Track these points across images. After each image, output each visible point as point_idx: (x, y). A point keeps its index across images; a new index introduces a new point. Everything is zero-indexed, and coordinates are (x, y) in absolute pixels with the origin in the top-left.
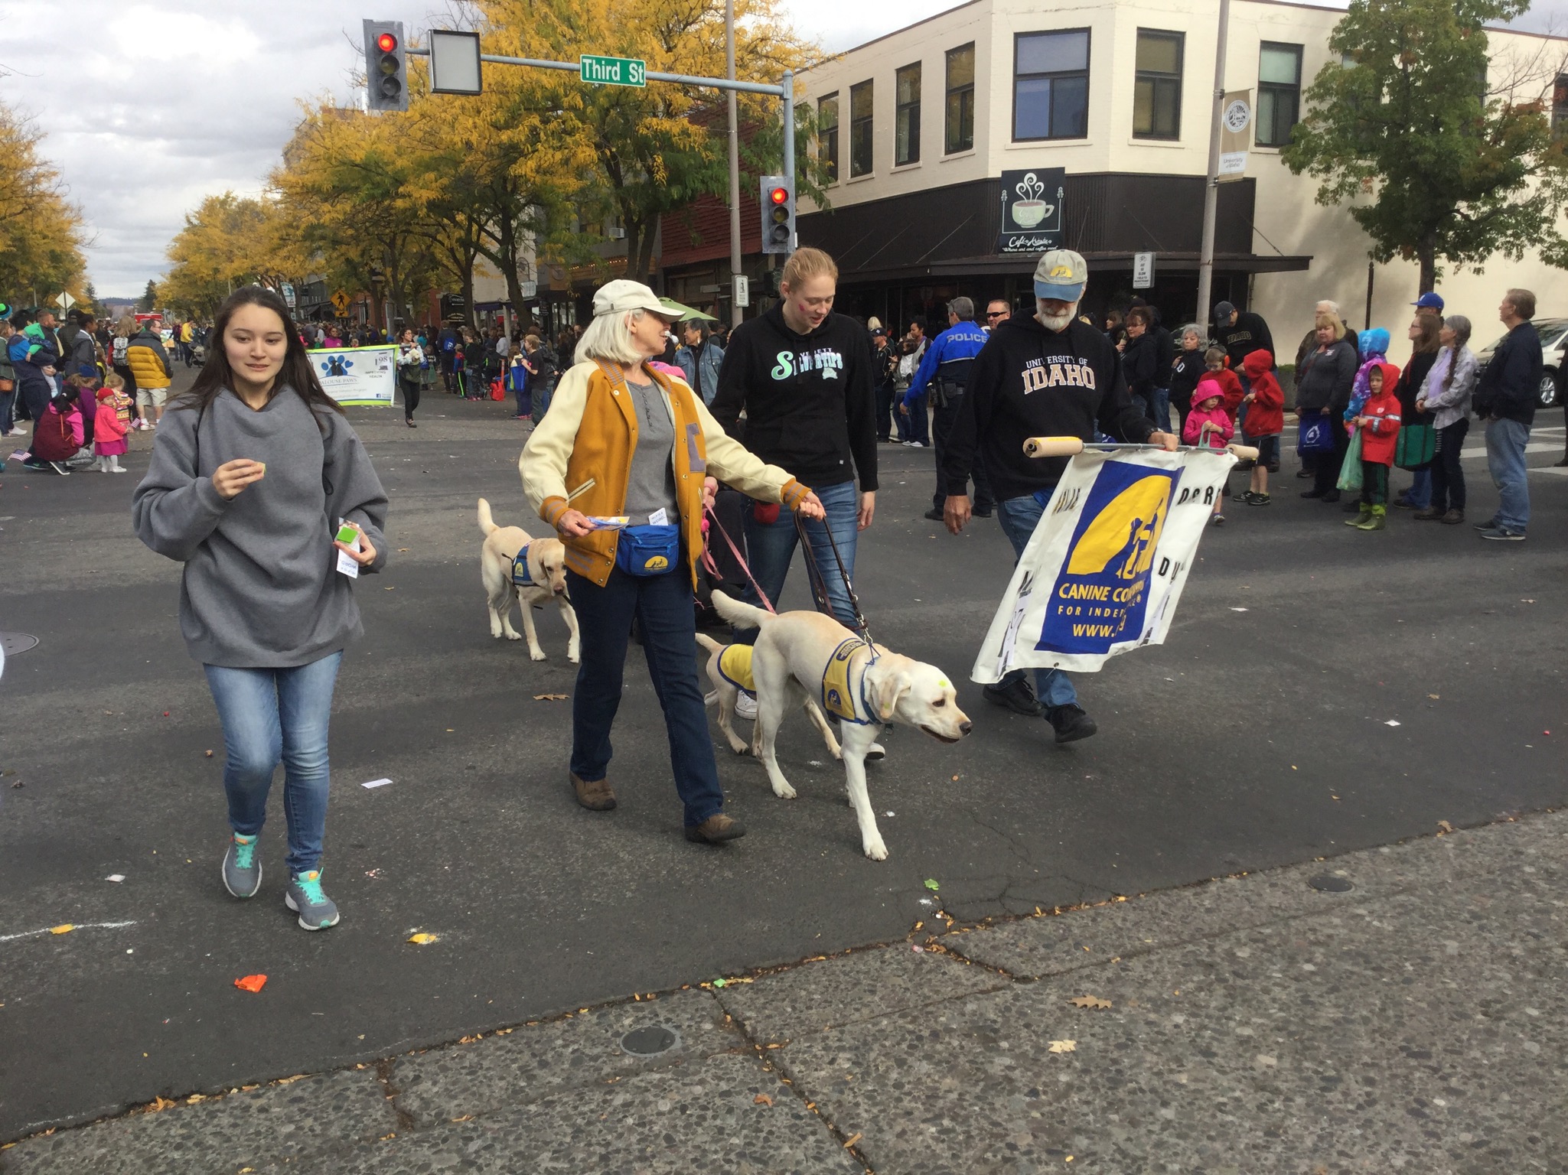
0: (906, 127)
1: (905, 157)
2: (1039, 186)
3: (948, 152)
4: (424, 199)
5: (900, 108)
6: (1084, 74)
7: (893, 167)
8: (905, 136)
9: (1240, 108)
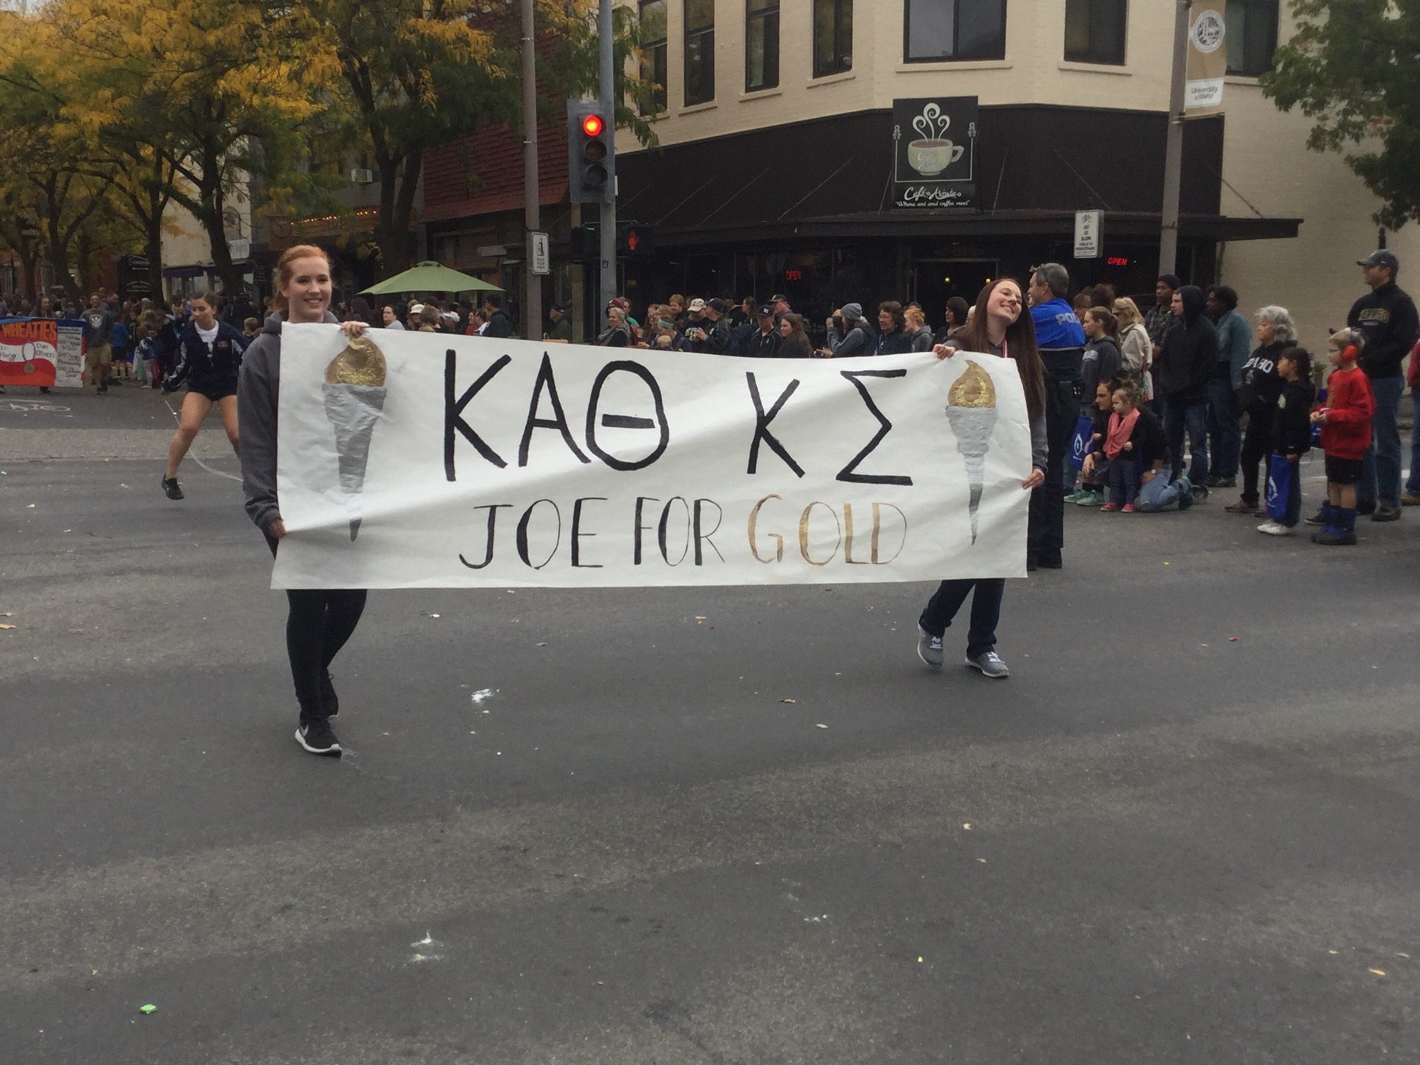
0: (759, 40)
1: (758, 81)
2: (944, 121)
3: (816, 76)
4: (96, 125)
5: (750, 15)
7: (742, 93)
8: (759, 52)
9: (1212, 22)
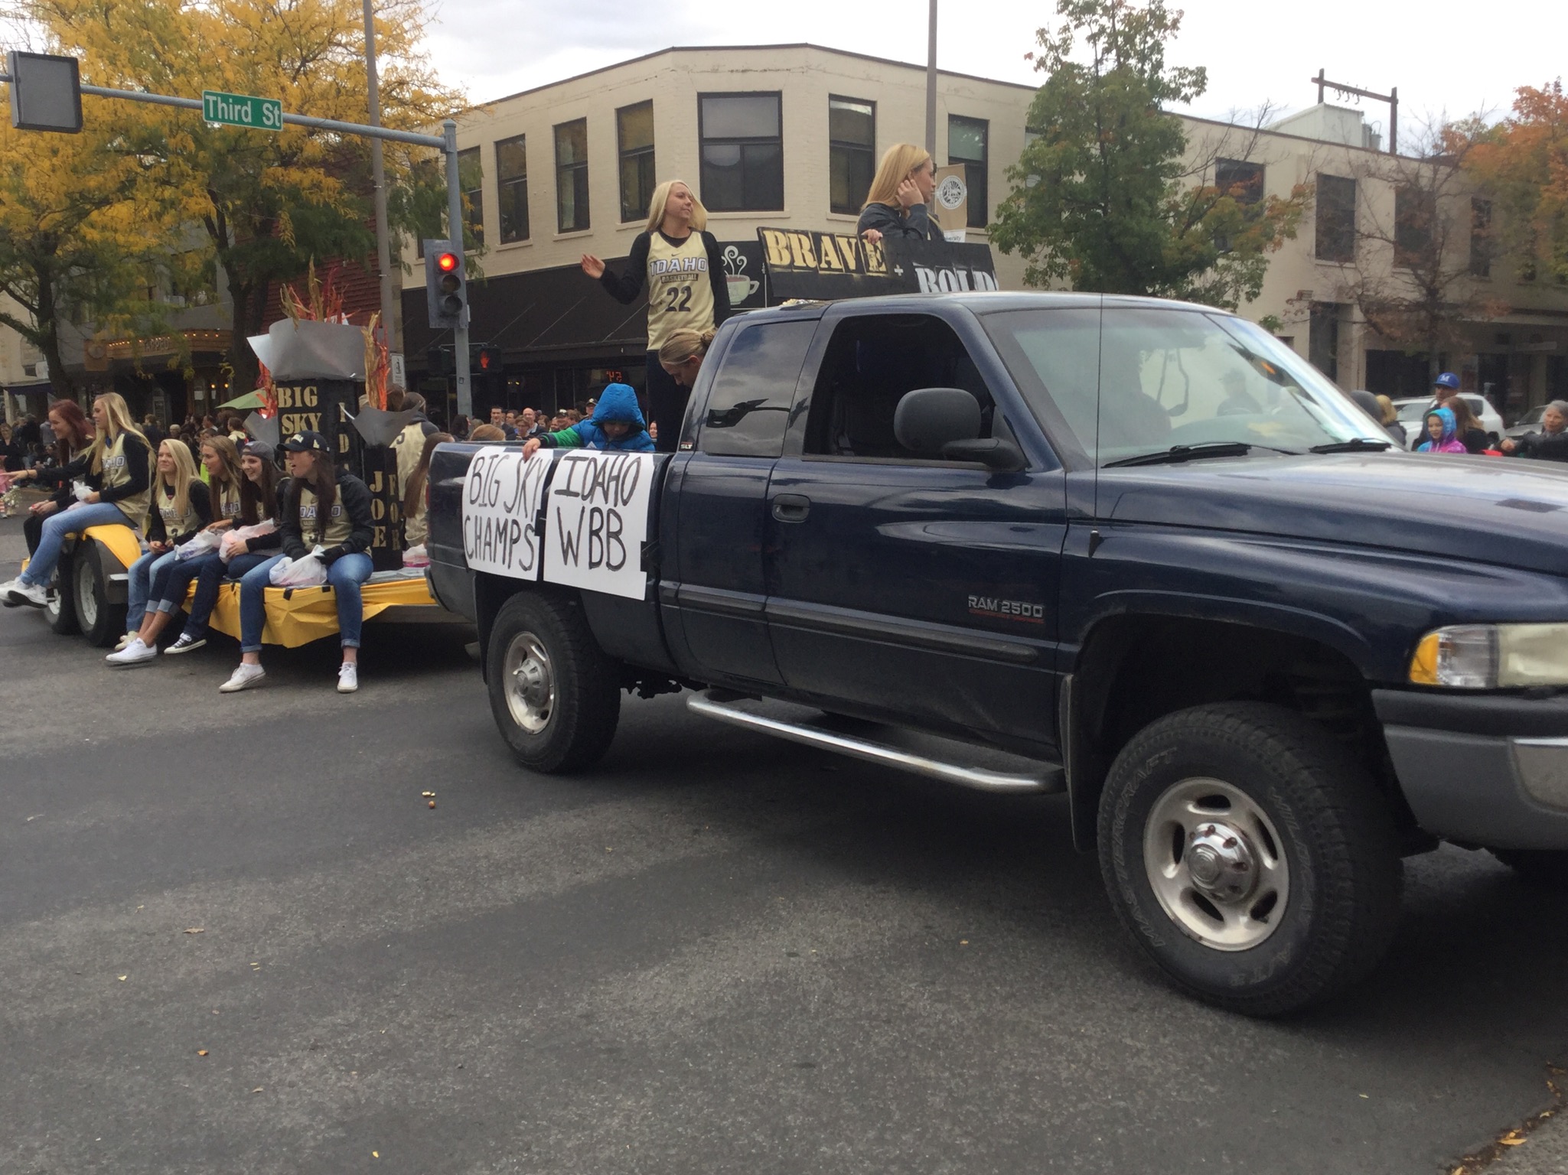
0: (570, 189)
1: (569, 223)
2: (742, 260)
3: (624, 219)
5: (560, 168)
6: (777, 141)
7: (556, 234)
8: (570, 202)
9: (955, 185)
